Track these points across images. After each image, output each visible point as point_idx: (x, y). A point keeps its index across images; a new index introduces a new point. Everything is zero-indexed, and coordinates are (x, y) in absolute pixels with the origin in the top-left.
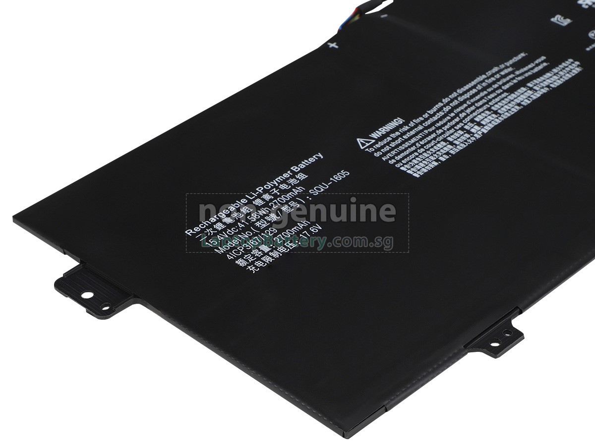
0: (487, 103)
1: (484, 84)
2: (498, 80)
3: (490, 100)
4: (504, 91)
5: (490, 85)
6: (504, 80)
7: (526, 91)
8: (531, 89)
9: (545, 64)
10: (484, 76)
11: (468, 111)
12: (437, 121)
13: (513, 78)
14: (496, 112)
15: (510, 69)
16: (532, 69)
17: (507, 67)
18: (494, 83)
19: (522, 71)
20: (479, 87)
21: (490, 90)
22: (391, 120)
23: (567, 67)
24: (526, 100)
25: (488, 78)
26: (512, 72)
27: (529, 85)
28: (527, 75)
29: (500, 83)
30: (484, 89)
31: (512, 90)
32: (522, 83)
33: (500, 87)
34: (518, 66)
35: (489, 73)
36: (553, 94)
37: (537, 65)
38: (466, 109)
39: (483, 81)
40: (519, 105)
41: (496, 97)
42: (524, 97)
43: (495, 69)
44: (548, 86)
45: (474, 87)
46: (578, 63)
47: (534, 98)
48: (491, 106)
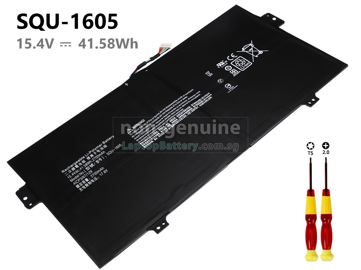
0: (175, 113)
1: (176, 104)
2: (181, 102)
3: (177, 112)
4: (183, 108)
5: (178, 105)
6: (183, 103)
7: (190, 108)
8: (192, 107)
9: (199, 95)
10: (176, 101)
11: (168, 117)
13: (187, 102)
14: (177, 118)
15: (186, 97)
16: (194, 97)
17: (185, 96)
18: (179, 104)
19: (190, 98)
20: (174, 106)
21: (177, 107)
23: (207, 96)
24: (189, 113)
25: (177, 102)
26: (187, 99)
27: (192, 105)
28: (192, 100)
29: (182, 104)
30: (175, 107)
31: (185, 108)
32: (189, 105)
33: (181, 106)
34: (189, 96)
35: (178, 99)
36: (200, 108)
37: (197, 95)
38: (167, 116)
39: (176, 103)
40: (186, 114)
41: (179, 111)
42: (189, 111)
43: (181, 97)
44: (198, 106)
45: (172, 106)
46: (211, 95)
47: (193, 111)
48: (177, 115)
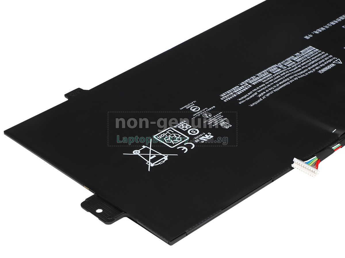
0: (274, 77)
1: (275, 87)
2: (267, 89)
3: (272, 79)
4: (264, 83)
5: (272, 86)
6: (264, 89)
7: (253, 82)
8: (250, 84)
9: (240, 99)
10: (275, 91)
11: (284, 73)
12: (300, 71)
13: (258, 90)
14: (270, 72)
15: (260, 95)
16: (247, 97)
17: (261, 97)
18: (269, 87)
19: (253, 95)
20: (278, 85)
21: (272, 84)
22: (325, 72)
23: (228, 97)
24: (253, 78)
25: (273, 90)
26: (259, 93)
27: (250, 86)
28: (251, 92)
29: (266, 87)
30: (275, 84)
31: (260, 83)
32: (254, 87)
33: (266, 85)
34: (256, 98)
35: (271, 93)
36: (238, 83)
37: (244, 99)
38: (285, 75)
39: (275, 88)
40: (257, 76)
41: (269, 80)
42: (254, 80)
43: (268, 95)
44: (240, 86)
45: (280, 85)
46: (222, 99)
47: (248, 79)
48: (272, 76)
